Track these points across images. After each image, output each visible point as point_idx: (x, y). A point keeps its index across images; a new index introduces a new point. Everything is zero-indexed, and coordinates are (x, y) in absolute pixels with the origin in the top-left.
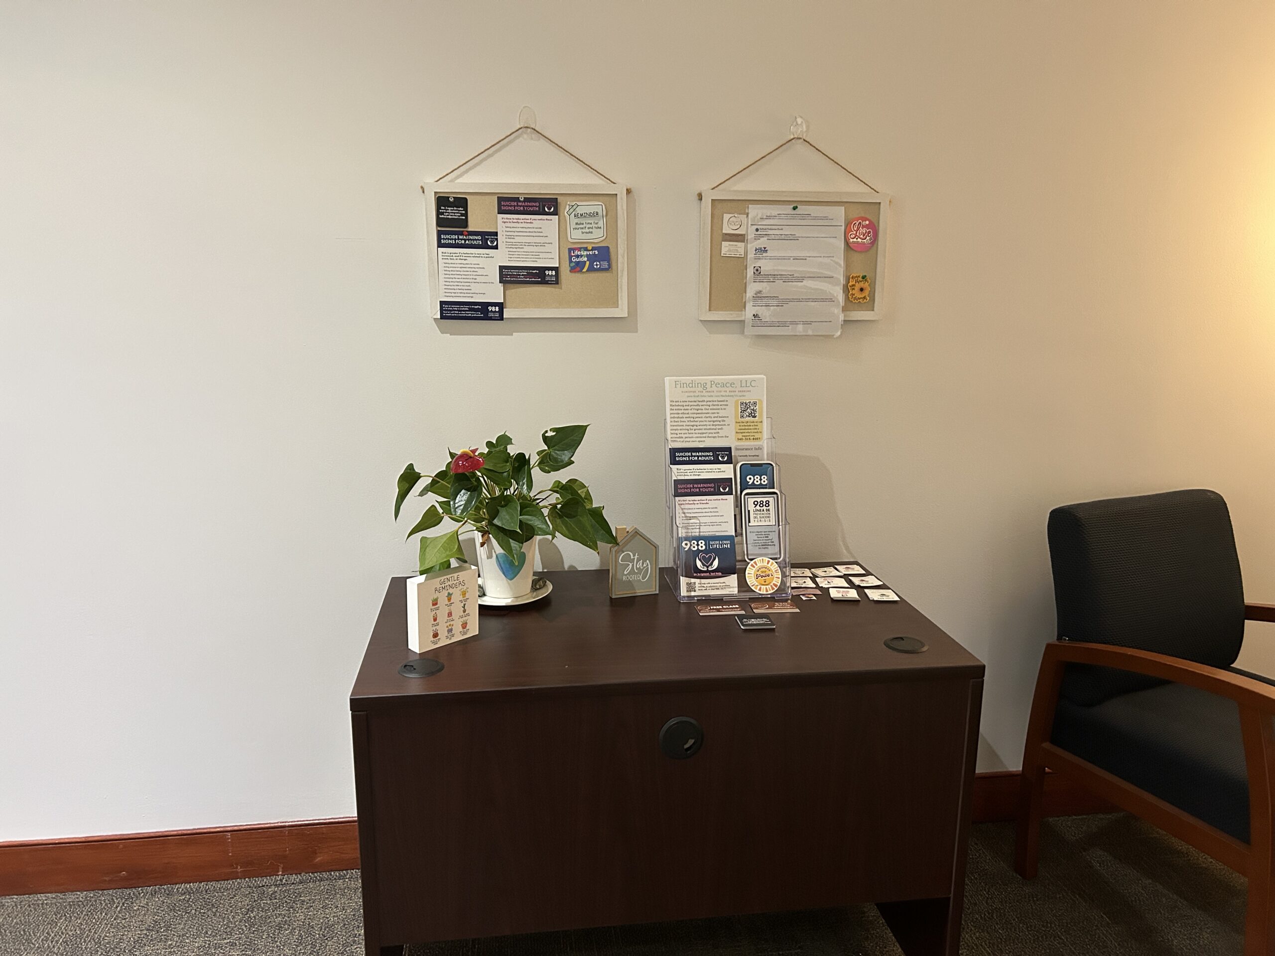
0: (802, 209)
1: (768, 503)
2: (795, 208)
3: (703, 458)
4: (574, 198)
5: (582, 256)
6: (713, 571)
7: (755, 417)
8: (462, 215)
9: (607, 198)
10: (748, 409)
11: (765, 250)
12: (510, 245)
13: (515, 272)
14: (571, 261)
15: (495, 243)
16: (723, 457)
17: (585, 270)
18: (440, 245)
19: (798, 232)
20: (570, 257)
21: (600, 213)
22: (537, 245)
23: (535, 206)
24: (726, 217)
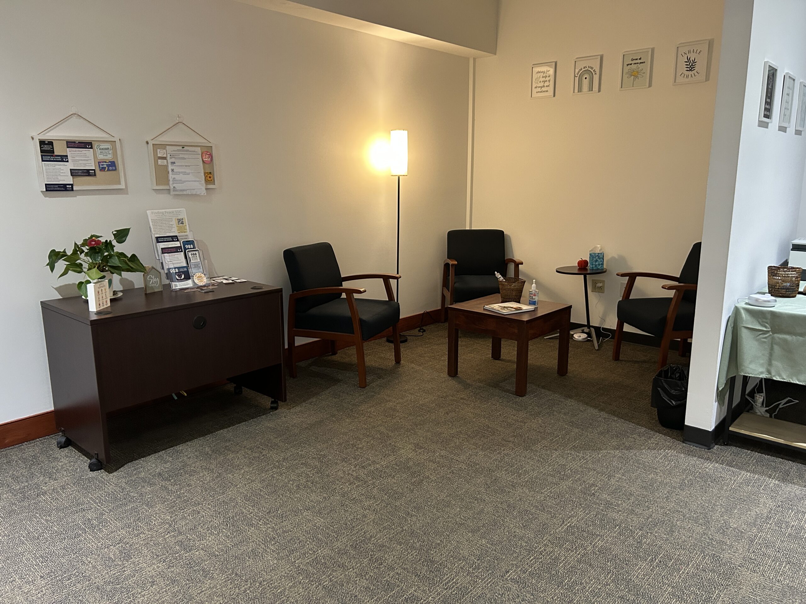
0: (186, 148)
1: (196, 254)
2: (183, 148)
3: (168, 240)
4: (98, 142)
5: (104, 165)
6: (182, 279)
7: (183, 224)
8: (51, 148)
9: (112, 143)
10: (181, 221)
11: (174, 163)
12: (73, 161)
13: (77, 171)
14: (99, 167)
15: (67, 160)
16: (175, 239)
17: (106, 170)
18: (43, 161)
19: (186, 156)
20: (99, 165)
21: (110, 148)
22: (84, 160)
23: (83, 145)
24: (158, 150)
